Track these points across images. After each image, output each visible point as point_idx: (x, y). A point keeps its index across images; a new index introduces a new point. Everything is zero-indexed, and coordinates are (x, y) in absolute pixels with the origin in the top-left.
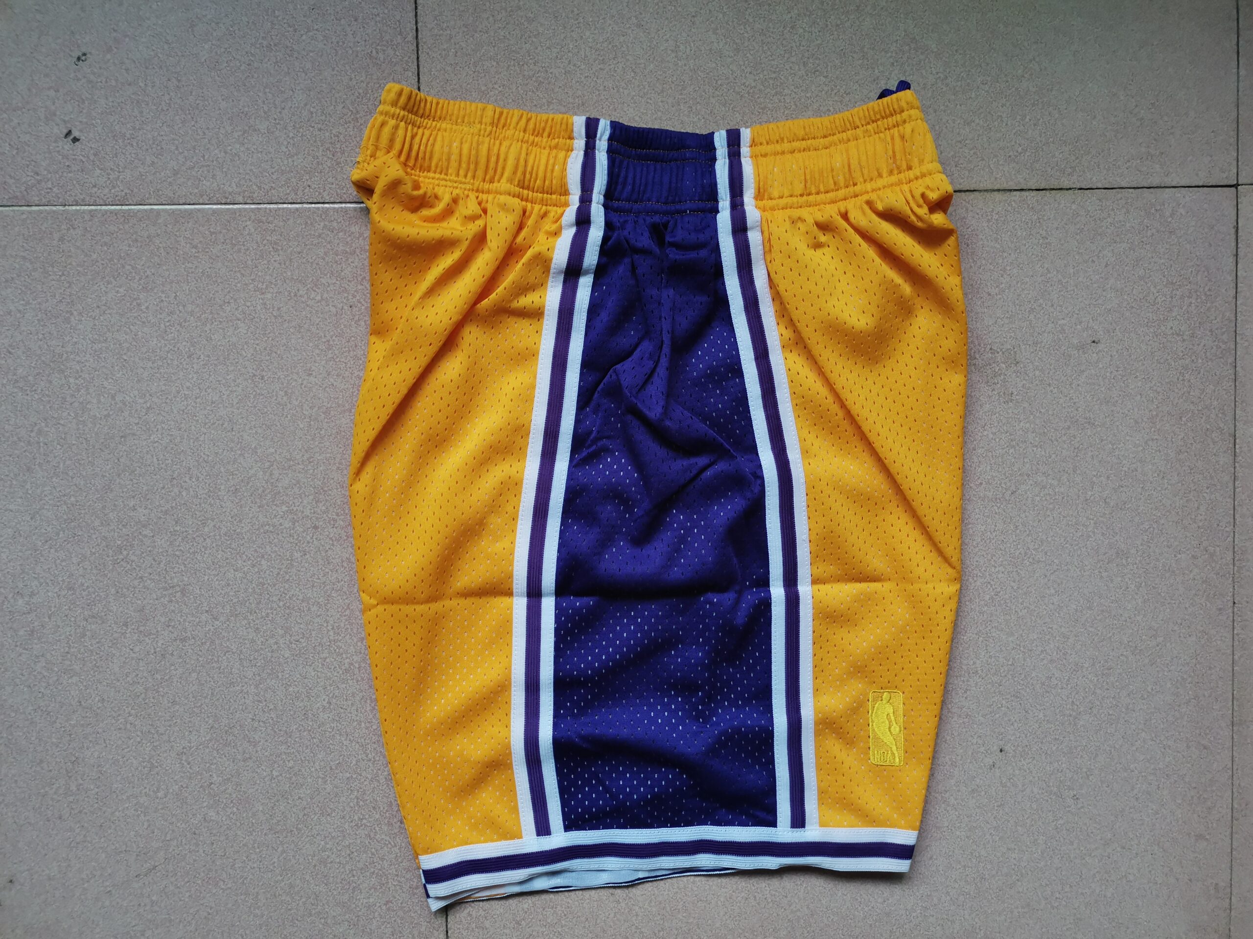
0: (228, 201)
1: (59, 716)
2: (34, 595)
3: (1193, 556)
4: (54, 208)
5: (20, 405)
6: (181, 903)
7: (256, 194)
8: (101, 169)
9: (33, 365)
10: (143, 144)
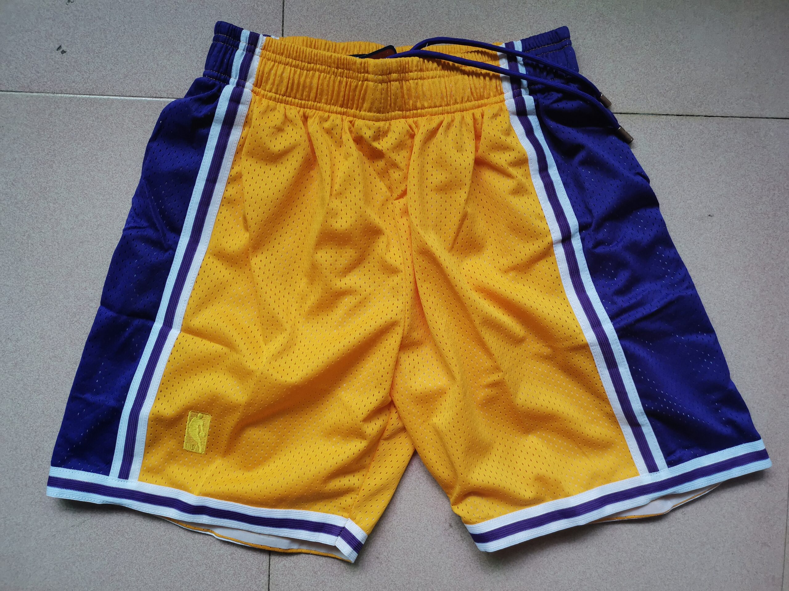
0: (157, 96)
1: (30, 420)
2: (19, 341)
3: (768, 359)
4: (47, 95)
5: (17, 219)
6: (100, 545)
7: (175, 92)
8: (79, 72)
9: (27, 193)
10: (106, 57)
